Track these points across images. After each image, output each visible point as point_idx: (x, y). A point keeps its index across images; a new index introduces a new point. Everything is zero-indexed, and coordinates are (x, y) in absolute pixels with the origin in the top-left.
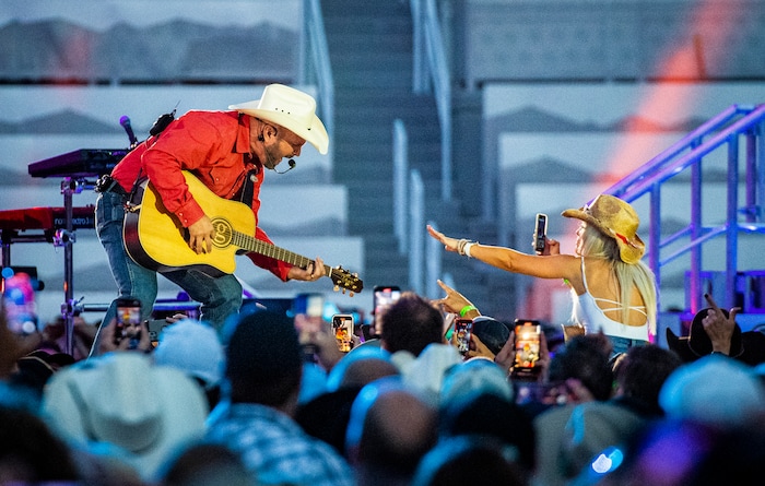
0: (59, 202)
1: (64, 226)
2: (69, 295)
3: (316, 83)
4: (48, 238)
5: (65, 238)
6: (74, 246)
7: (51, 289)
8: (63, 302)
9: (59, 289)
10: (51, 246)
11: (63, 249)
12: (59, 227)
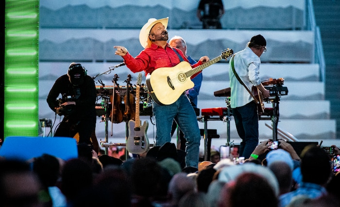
0: (225, 106)
1: (227, 115)
2: (229, 140)
3: (319, 63)
4: (221, 119)
5: (227, 119)
6: (231, 122)
7: (222, 138)
8: (227, 142)
9: (225, 138)
10: (222, 122)
11: (226, 123)
12: (225, 115)
